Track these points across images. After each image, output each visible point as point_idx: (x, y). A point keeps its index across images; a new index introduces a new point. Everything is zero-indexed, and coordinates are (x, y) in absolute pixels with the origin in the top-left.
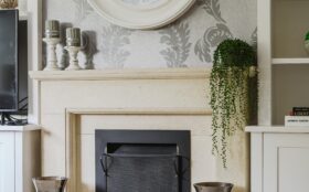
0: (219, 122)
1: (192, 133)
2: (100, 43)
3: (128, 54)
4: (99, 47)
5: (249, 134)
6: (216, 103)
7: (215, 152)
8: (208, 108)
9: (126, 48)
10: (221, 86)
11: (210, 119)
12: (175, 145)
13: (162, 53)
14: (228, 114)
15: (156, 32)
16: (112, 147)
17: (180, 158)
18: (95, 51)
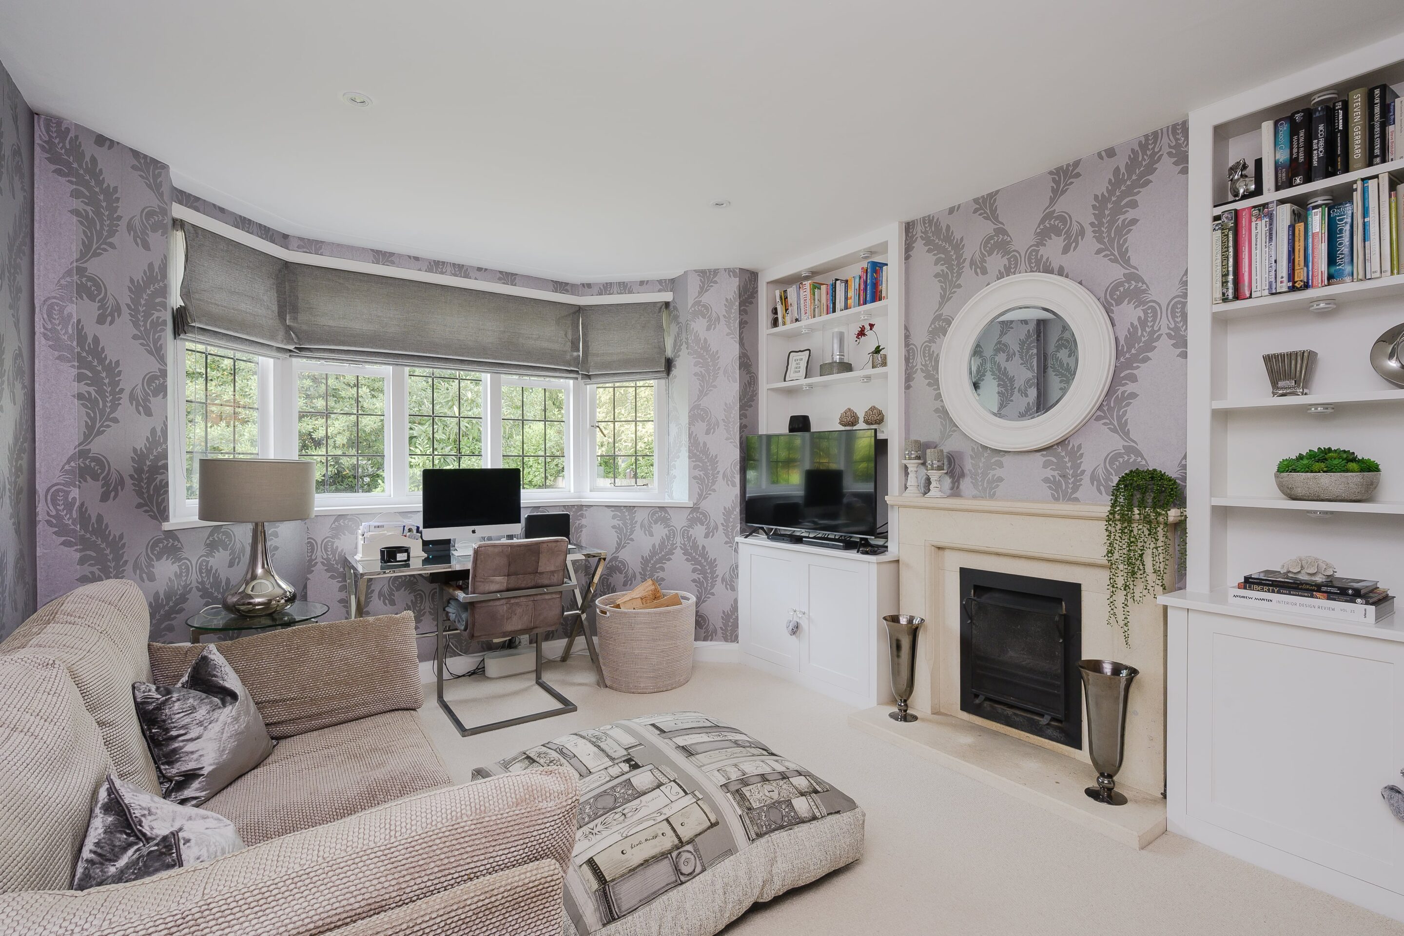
0: (1120, 582)
1: (1083, 588)
2: (968, 465)
3: (1000, 479)
4: (966, 471)
5: (1165, 608)
6: (1116, 555)
7: (1113, 619)
8: (1104, 561)
9: (998, 472)
10: (1123, 532)
11: (1105, 575)
12: (1059, 601)
13: (1046, 480)
14: (1134, 573)
15: (1039, 454)
16: (980, 590)
17: (1066, 618)
18: (962, 475)
